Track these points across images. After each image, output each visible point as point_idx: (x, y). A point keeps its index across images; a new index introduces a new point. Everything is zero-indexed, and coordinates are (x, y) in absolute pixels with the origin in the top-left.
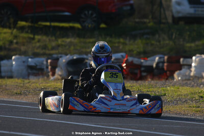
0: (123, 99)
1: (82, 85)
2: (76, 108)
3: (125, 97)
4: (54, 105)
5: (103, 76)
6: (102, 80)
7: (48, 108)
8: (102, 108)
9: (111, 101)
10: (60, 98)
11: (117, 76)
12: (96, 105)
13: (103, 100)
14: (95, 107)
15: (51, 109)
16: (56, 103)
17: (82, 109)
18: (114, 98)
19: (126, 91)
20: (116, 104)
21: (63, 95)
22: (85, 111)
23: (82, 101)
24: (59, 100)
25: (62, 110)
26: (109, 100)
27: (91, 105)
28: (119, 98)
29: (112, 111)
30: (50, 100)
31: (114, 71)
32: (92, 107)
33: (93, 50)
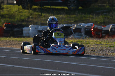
0: (64, 47)
1: (43, 39)
2: (40, 51)
3: (65, 45)
4: (29, 50)
5: (54, 35)
6: (53, 37)
7: (26, 52)
8: (53, 51)
9: (58, 48)
10: (32, 46)
11: (61, 34)
12: (50, 50)
13: (54, 47)
14: (49, 51)
15: (27, 51)
16: (30, 49)
17: (43, 52)
18: (59, 46)
19: (66, 43)
20: (60, 49)
21: (33, 44)
22: (44, 53)
23: (42, 47)
24: (31, 47)
25: (32, 52)
26: (57, 47)
27: (48, 50)
28: (62, 46)
29: (58, 53)
30: (27, 47)
31: (59, 32)
32: (48, 51)
33: (48, 20)
